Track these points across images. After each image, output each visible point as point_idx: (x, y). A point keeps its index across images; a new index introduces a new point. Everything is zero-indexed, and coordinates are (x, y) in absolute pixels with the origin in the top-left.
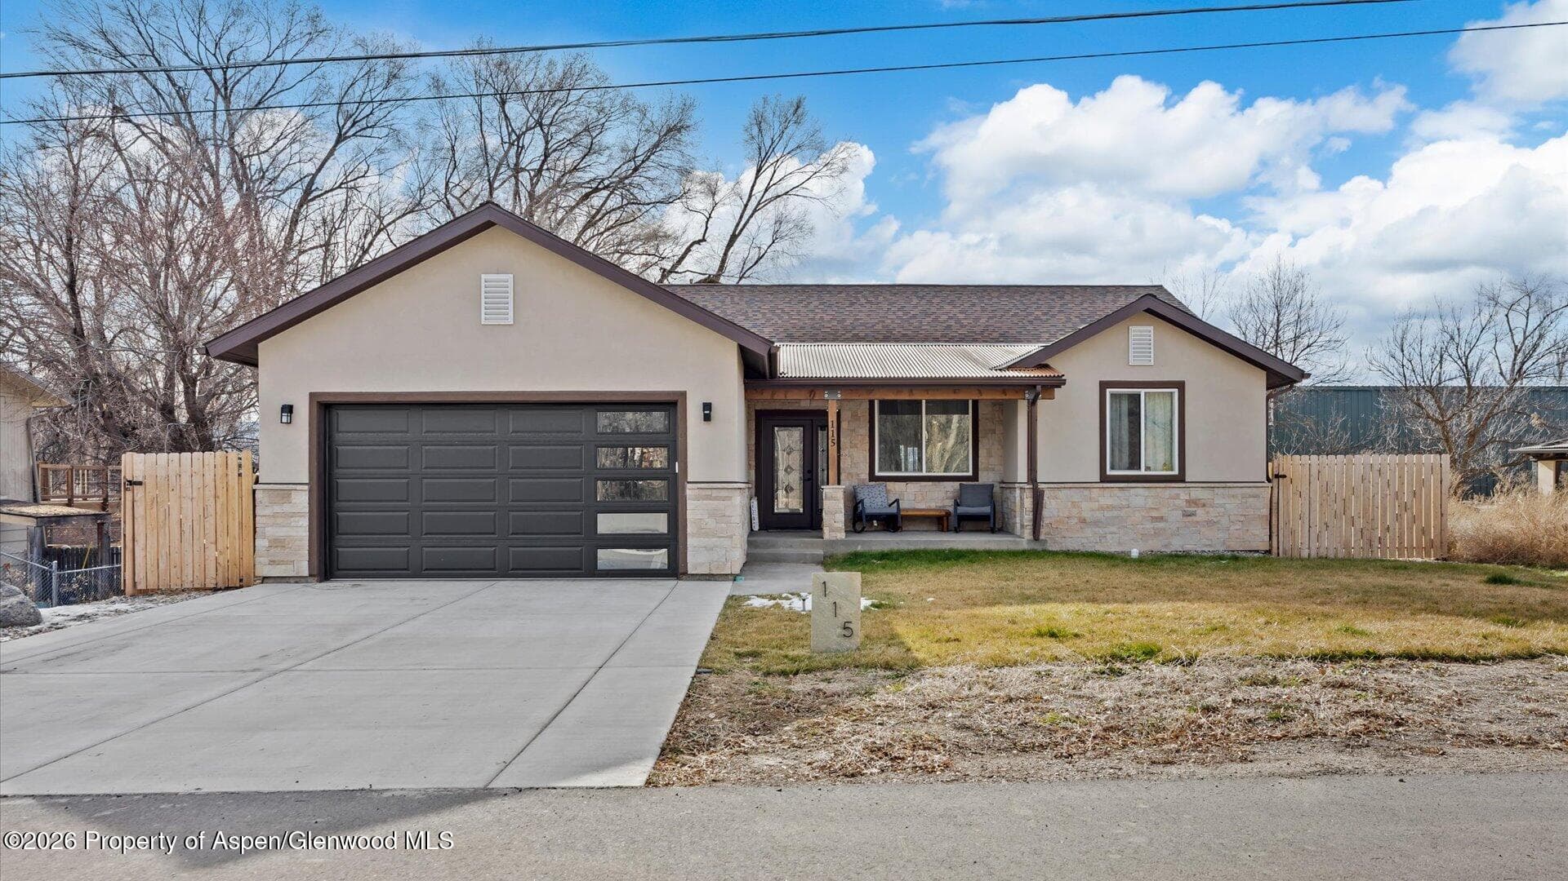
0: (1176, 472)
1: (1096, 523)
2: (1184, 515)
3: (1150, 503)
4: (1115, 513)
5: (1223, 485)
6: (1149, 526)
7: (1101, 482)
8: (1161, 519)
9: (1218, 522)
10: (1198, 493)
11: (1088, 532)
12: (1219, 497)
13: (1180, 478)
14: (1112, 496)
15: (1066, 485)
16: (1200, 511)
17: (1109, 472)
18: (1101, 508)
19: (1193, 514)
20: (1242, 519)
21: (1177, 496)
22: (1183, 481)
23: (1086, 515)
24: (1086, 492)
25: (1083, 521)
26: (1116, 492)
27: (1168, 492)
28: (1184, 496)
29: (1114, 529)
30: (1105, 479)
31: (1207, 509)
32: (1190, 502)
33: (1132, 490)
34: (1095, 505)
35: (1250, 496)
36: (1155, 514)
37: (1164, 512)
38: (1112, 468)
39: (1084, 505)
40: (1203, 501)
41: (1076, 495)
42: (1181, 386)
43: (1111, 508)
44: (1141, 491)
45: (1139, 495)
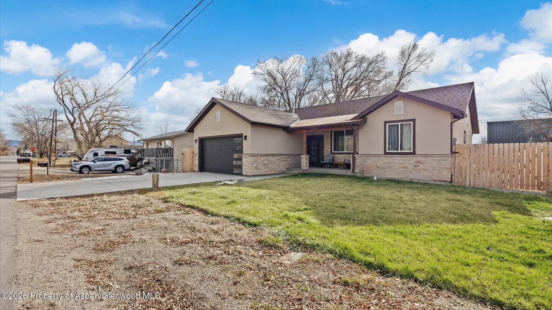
0: (412, 151)
1: (382, 168)
2: (414, 167)
3: (401, 162)
4: (389, 165)
5: (430, 156)
6: (401, 169)
7: (385, 154)
8: (405, 167)
9: (428, 169)
10: (419, 159)
11: (380, 171)
12: (428, 160)
13: (414, 153)
14: (388, 159)
15: (372, 155)
16: (421, 165)
17: (387, 151)
18: (384, 163)
19: (418, 166)
20: (439, 169)
21: (412, 160)
22: (415, 154)
23: (379, 165)
24: (379, 158)
25: (378, 167)
26: (390, 158)
27: (408, 158)
28: (414, 159)
29: (388, 170)
30: (386, 153)
31: (424, 165)
32: (417, 162)
33: (395, 157)
34: (382, 162)
35: (442, 160)
36: (403, 166)
37: (406, 165)
38: (389, 150)
39: (378, 162)
40: (422, 162)
41: (376, 159)
42: (414, 120)
43: (387, 163)
44: (397, 158)
45: (397, 159)
